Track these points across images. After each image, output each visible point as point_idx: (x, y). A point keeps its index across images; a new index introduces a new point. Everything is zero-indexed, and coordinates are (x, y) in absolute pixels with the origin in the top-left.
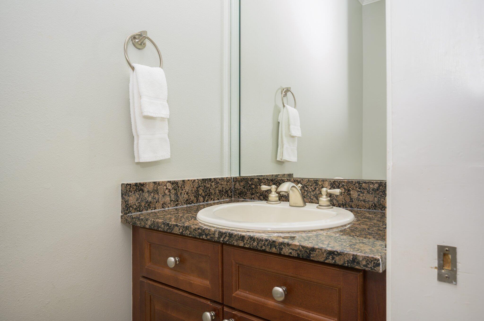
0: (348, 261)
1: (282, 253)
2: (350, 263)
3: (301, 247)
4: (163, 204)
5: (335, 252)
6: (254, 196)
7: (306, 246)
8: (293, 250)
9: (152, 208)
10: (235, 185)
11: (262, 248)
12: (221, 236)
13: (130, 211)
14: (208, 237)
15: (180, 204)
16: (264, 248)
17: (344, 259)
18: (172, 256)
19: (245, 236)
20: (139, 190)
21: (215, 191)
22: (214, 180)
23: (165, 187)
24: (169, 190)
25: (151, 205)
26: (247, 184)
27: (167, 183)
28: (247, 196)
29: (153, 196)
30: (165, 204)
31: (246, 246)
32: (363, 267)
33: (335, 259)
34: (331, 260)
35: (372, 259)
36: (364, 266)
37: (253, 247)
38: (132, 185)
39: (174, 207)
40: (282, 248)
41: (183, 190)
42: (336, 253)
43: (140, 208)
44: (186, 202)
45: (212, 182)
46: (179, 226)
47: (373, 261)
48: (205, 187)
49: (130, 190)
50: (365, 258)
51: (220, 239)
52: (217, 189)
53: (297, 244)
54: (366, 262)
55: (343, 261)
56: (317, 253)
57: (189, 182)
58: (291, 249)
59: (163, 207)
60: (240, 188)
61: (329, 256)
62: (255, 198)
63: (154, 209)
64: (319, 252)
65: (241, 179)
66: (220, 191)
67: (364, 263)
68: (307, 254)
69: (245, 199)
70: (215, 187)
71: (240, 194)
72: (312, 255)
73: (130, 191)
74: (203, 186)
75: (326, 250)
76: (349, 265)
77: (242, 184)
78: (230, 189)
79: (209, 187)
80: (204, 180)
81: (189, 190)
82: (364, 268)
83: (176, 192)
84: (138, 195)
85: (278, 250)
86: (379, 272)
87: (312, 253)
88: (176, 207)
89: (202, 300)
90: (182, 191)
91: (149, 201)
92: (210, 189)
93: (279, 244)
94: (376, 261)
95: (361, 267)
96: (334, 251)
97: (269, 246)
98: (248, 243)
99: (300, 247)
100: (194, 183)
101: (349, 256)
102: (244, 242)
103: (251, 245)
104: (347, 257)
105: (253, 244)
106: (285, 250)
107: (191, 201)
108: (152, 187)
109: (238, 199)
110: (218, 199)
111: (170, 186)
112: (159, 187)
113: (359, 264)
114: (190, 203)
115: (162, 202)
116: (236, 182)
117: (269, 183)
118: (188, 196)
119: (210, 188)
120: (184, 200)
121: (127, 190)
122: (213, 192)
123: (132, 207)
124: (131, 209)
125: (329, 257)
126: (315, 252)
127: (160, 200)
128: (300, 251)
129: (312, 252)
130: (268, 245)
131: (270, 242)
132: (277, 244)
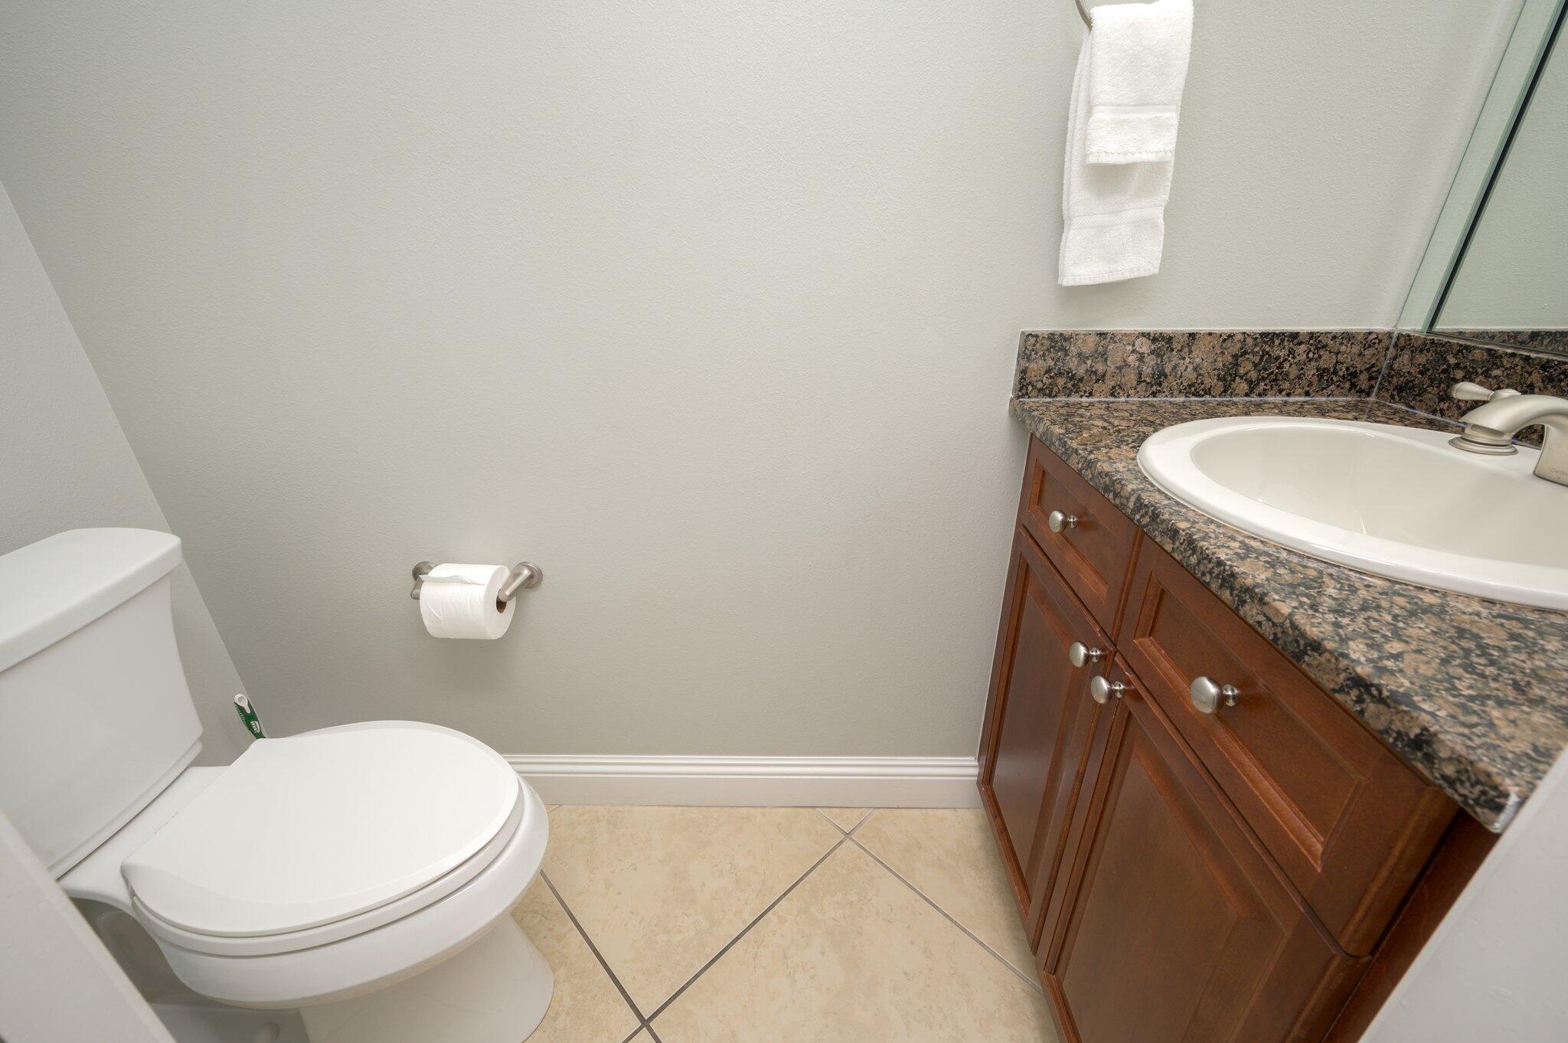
0: (1399, 733)
1: (1241, 613)
2: (1405, 743)
3: (1288, 624)
4: (1114, 388)
5: (1373, 689)
6: (1447, 404)
7: (1303, 628)
8: (1269, 619)
9: (1082, 393)
10: (1395, 358)
11: (1204, 578)
12: (1139, 509)
13: (1027, 394)
14: (1117, 502)
15: (1167, 393)
16: (1207, 578)
17: (1393, 720)
18: (1061, 511)
19: (1181, 532)
20: (1057, 348)
21: (1302, 369)
22: (1311, 339)
23: (1130, 348)
24: (1139, 356)
25: (1081, 385)
26: (1441, 362)
27: (1138, 337)
28: (1421, 401)
29: (1091, 367)
30: (1121, 388)
31: (1176, 555)
32: (1437, 778)
33: (1364, 706)
34: (1352, 700)
35: (1483, 779)
36: (1444, 777)
37: (1188, 566)
38: (1041, 338)
39: (1145, 397)
40: (1245, 602)
41: (1184, 359)
42: (1375, 692)
43: (1052, 389)
44: (1185, 389)
45: (1300, 343)
46: (1080, 454)
47: (1483, 784)
48: (1267, 356)
49: (1035, 348)
50: (1460, 758)
51: (1135, 515)
52: (1313, 363)
53: (1282, 612)
54: (1458, 772)
55: (1386, 724)
56: (1323, 659)
57: (1209, 338)
58: (1265, 615)
59: (1112, 395)
60: (1409, 372)
61: (1351, 688)
62: (1446, 412)
63: (1087, 397)
64: (1329, 661)
65: (1425, 344)
66: (1322, 373)
67: (1450, 770)
68: (1297, 650)
69: (1413, 408)
70: (1308, 357)
71: (1400, 389)
72: (1306, 658)
73: (1033, 350)
74: (1261, 353)
75: (1350, 668)
76: (1397, 746)
77: (1421, 359)
78: (1367, 369)
79: (1282, 356)
80: (1268, 337)
81: (1203, 360)
82: (1441, 782)
83: (1161, 362)
84: (1053, 359)
85: (1234, 600)
86: (1486, 826)
87: (1309, 652)
88: (1151, 399)
89: (1089, 618)
90: (1181, 362)
91: (1078, 377)
92: (1284, 361)
93: (1242, 587)
94: (1493, 793)
95: (1432, 773)
96: (1372, 685)
97: (1220, 581)
98: (1181, 551)
99: (1288, 621)
100: (1228, 343)
101: (1409, 722)
102: (1174, 543)
103: (1184, 557)
104: (1401, 721)
105: (1189, 557)
106: (1250, 610)
107: (1203, 390)
108: (1092, 345)
109: (1390, 402)
110: (1307, 394)
111: (1144, 347)
112: (1110, 347)
113: (1429, 763)
114: (1198, 392)
115: (1113, 383)
116: (1402, 350)
117: (1527, 372)
118: (1196, 376)
119: (1286, 360)
120: (1182, 383)
121: (1026, 348)
122: (1294, 373)
123: (1032, 386)
124: (1030, 388)
125: (1351, 692)
126: (1320, 655)
127: (1108, 377)
128: (1283, 632)
129: (1312, 650)
130: (1217, 577)
131: (1224, 573)
132: (1238, 586)
